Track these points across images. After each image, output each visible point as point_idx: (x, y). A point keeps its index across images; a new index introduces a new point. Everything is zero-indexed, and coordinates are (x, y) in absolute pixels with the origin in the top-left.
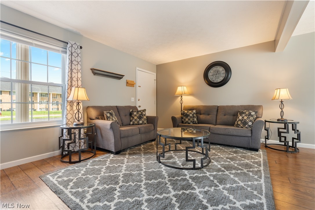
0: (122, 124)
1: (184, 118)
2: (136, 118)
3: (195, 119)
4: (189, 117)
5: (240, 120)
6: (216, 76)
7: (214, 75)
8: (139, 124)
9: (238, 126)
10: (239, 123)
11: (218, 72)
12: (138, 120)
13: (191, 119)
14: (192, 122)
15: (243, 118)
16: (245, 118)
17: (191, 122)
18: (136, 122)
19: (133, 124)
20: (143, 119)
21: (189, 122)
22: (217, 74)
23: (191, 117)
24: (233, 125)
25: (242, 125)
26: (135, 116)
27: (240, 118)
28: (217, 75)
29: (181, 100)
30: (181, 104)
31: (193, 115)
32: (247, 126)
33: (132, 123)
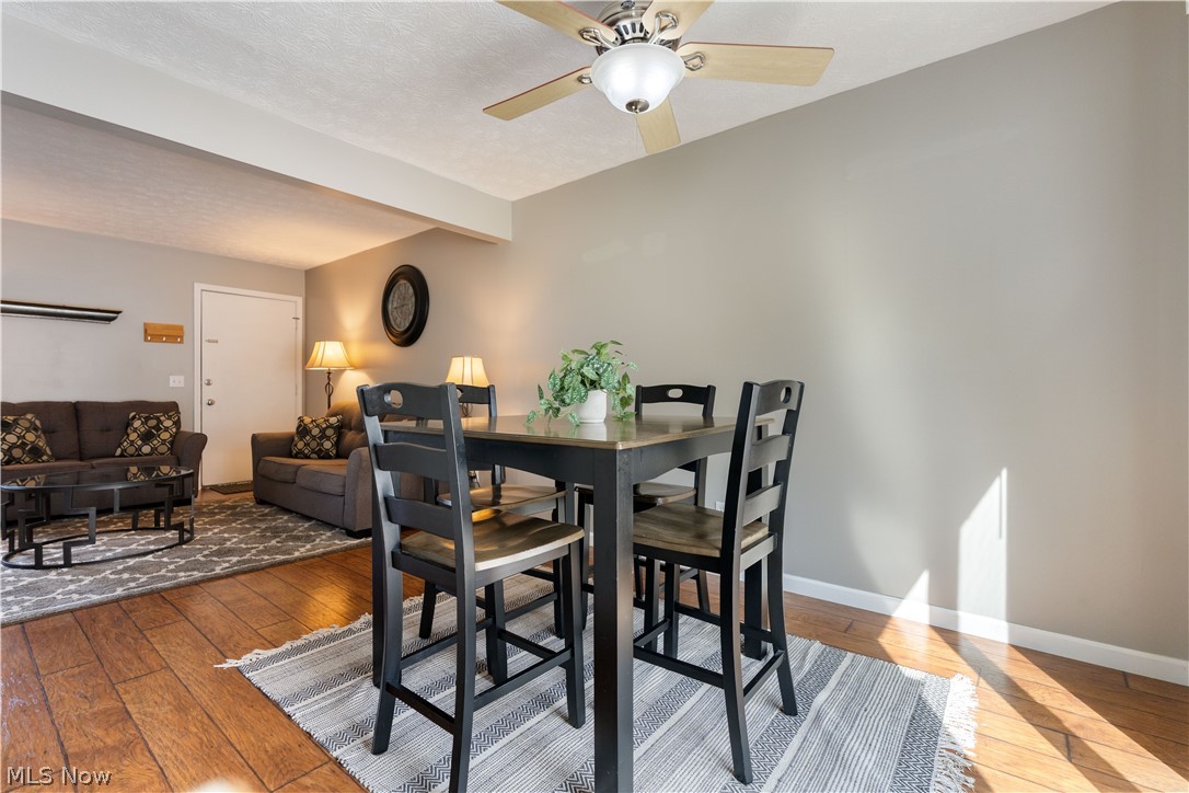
0: (81, 453)
2: (133, 436)
3: (327, 445)
4: (308, 438)
7: (398, 307)
8: (139, 455)
12: (140, 443)
13: (314, 444)
14: (315, 453)
17: (313, 451)
18: (131, 450)
19: (122, 455)
20: (155, 442)
21: (306, 451)
23: (314, 438)
26: (135, 430)
29: (329, 384)
30: (329, 396)
31: (323, 431)
33: (119, 452)
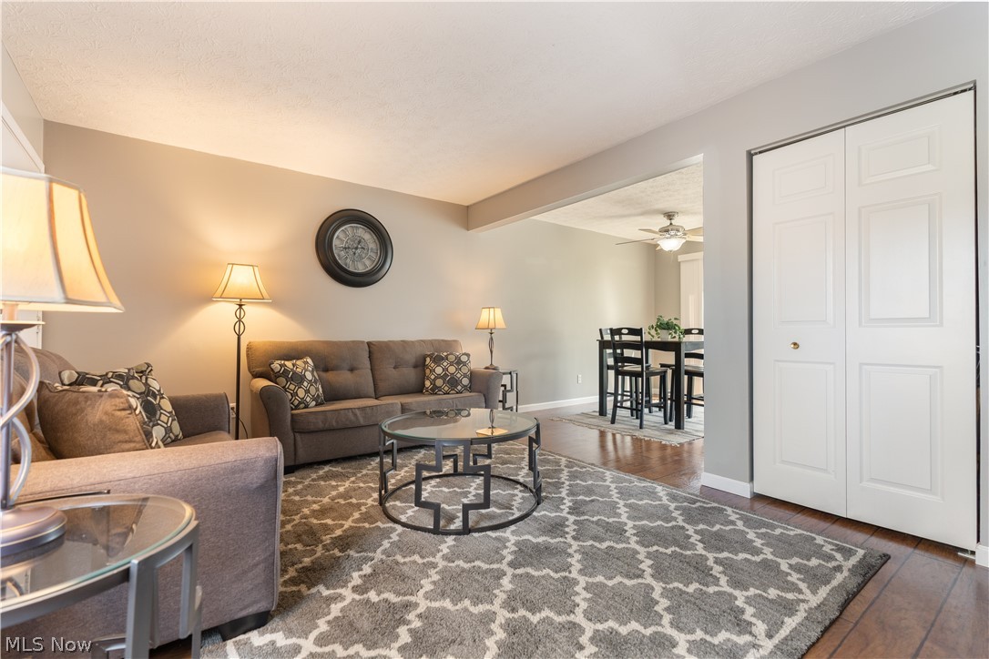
1: (292, 387)
4: (305, 383)
5: (438, 377)
6: (355, 254)
7: (349, 248)
9: (435, 390)
10: (439, 382)
11: (359, 242)
13: (313, 388)
14: (314, 400)
15: (445, 369)
16: (452, 369)
21: (308, 400)
22: (356, 248)
23: (311, 383)
24: (420, 390)
25: (446, 388)
27: (439, 370)
28: (359, 251)
29: (240, 320)
31: (313, 374)
32: (459, 388)
